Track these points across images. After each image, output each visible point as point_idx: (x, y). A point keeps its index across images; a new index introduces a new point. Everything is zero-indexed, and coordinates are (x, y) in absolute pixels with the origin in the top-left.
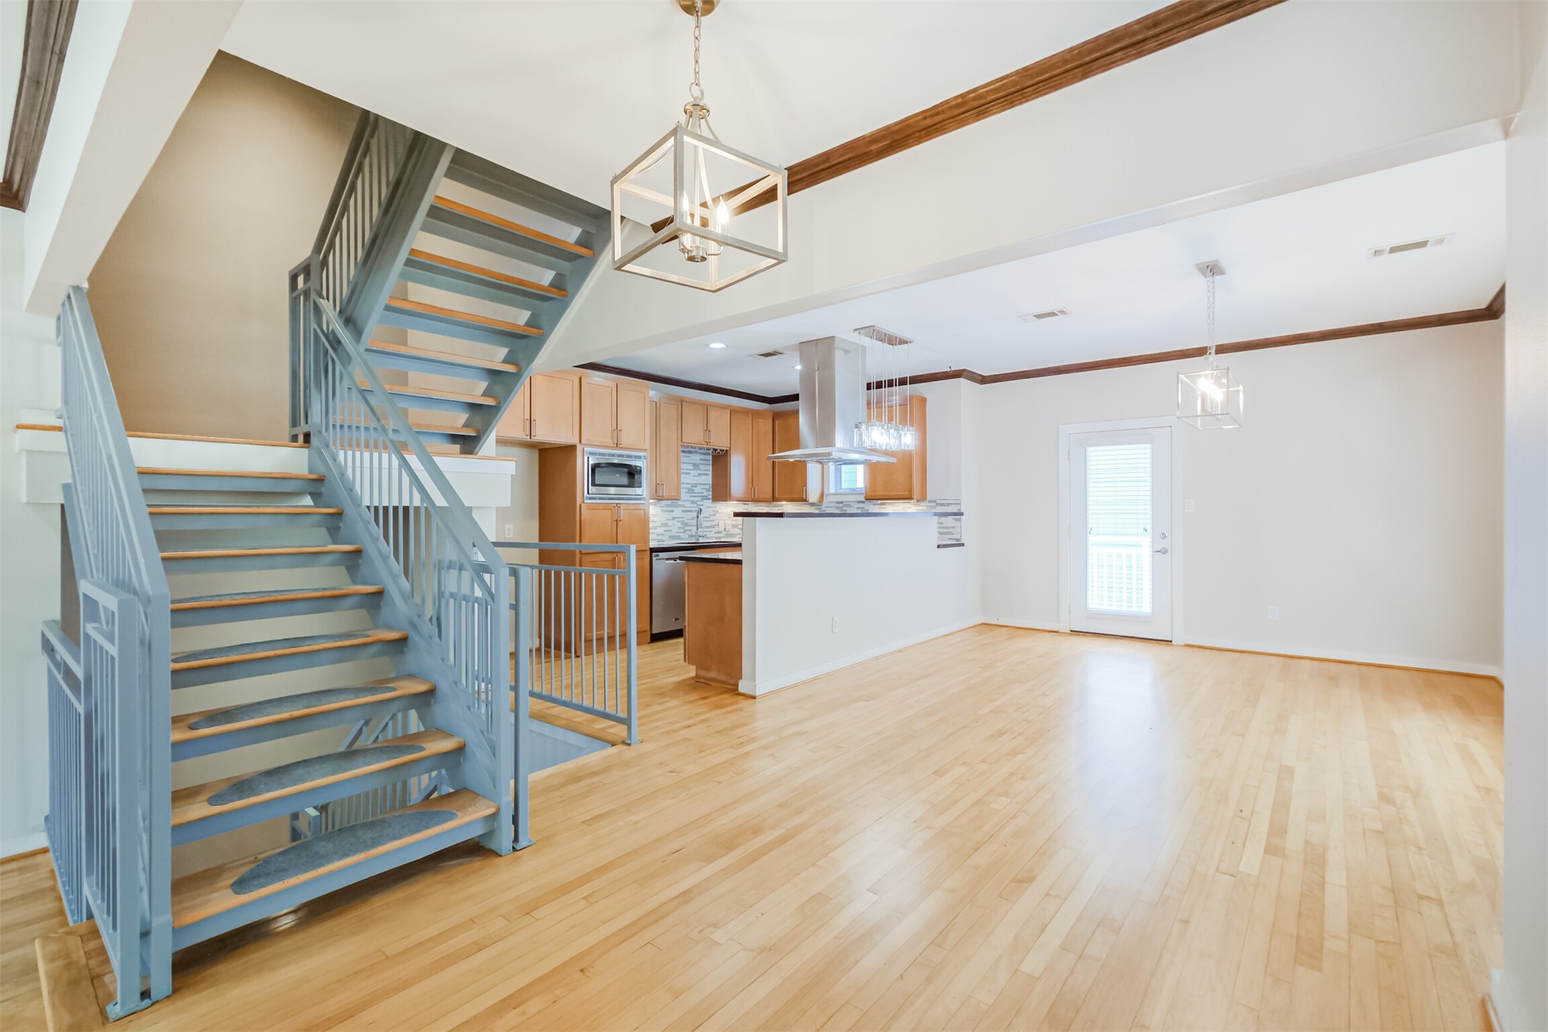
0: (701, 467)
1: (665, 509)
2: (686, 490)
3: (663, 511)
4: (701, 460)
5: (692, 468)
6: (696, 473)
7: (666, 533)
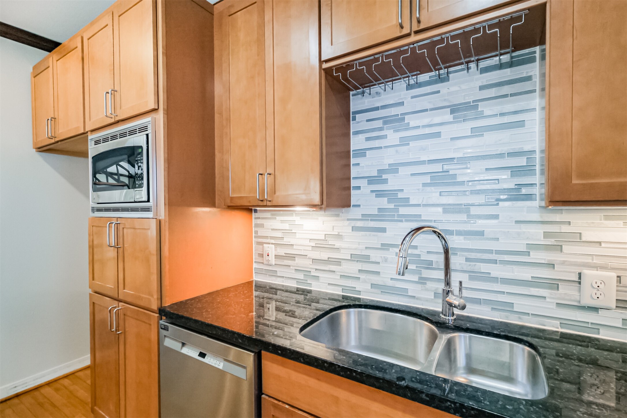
0: (486, 109)
1: (359, 224)
2: (427, 179)
3: (354, 229)
4: (482, 88)
5: (448, 117)
6: (465, 128)
7: (362, 276)
